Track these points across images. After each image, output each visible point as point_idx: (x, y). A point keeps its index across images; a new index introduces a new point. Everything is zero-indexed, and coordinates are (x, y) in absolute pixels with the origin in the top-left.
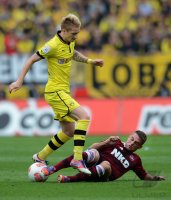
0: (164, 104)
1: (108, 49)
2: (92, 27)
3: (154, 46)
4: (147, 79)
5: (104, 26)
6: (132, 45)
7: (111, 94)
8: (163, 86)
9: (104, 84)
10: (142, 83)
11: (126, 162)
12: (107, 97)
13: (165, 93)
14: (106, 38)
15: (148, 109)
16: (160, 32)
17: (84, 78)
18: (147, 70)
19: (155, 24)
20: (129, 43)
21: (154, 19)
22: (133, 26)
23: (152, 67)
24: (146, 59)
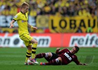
0: (79, 35)
1: (58, 14)
2: (52, 5)
3: (76, 13)
4: (73, 26)
5: (56, 5)
6: (67, 12)
7: (59, 32)
8: (79, 28)
9: (56, 27)
10: (71, 27)
11: (70, 58)
12: (57, 32)
13: (80, 31)
14: (57, 10)
15: (73, 37)
16: (78, 7)
17: (48, 25)
18: (73, 22)
19: (76, 5)
20: (66, 12)
21: (76, 2)
22: (67, 5)
23: (75, 21)
24: (73, 18)
